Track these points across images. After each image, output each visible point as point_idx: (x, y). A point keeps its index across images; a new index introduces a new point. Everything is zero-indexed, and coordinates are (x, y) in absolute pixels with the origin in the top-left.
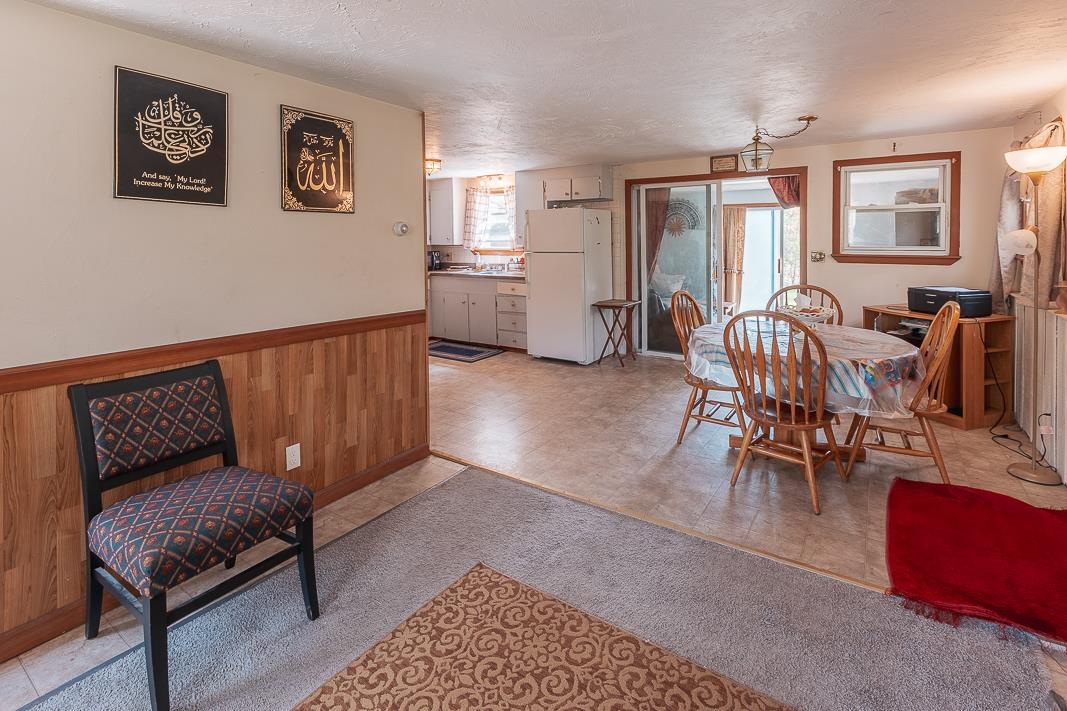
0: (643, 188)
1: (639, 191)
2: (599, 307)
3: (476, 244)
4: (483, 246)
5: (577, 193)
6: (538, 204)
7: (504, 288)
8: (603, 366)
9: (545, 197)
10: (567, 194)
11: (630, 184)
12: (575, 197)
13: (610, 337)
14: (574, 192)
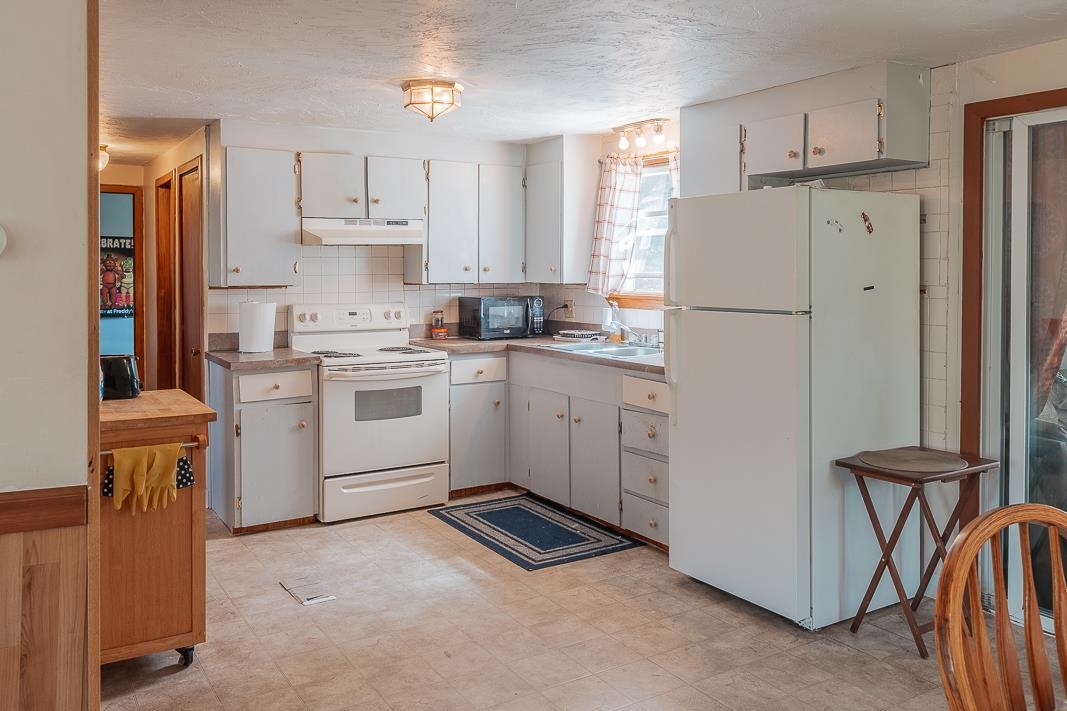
0: (1021, 125)
1: (1007, 136)
2: (860, 470)
3: (612, 283)
4: (629, 288)
5: (819, 151)
6: (728, 183)
7: (635, 391)
8: (865, 642)
9: (742, 166)
10: (794, 155)
11: (979, 117)
12: (815, 162)
13: (886, 562)
14: (810, 149)
